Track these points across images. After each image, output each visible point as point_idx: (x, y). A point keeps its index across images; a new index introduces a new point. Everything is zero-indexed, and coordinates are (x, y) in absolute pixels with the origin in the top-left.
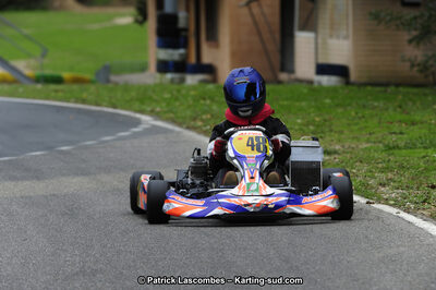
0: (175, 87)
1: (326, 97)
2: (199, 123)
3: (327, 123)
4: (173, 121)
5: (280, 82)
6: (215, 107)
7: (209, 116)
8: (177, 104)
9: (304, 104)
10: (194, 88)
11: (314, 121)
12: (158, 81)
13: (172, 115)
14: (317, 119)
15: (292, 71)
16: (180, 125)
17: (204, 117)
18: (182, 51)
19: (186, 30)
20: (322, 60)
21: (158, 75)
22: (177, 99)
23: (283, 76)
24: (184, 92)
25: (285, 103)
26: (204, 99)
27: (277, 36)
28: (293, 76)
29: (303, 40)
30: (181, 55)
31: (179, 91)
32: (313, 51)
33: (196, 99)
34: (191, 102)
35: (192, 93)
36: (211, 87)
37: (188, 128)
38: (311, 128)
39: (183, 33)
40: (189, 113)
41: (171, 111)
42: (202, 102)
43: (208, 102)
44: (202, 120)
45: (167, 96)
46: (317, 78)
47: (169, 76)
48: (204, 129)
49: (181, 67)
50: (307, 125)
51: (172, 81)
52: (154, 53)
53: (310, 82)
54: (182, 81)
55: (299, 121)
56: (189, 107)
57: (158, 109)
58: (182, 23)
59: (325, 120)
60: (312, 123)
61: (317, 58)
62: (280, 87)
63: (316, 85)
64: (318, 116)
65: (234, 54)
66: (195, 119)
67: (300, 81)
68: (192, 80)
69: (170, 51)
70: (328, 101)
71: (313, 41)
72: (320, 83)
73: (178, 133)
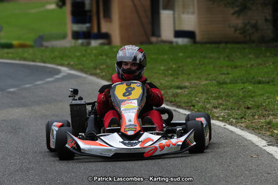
0: (84, 48)
1: (180, 52)
2: (98, 71)
3: (181, 69)
4: (81, 70)
5: (151, 43)
6: (108, 61)
7: (104, 66)
8: (84, 59)
9: (166, 57)
10: (96, 48)
11: (172, 67)
12: (73, 44)
13: (81, 67)
14: (174, 66)
15: (159, 36)
16: (86, 73)
17: (102, 67)
18: (88, 25)
19: (90, 11)
20: (178, 28)
21: (73, 41)
22: (84, 56)
23: (154, 39)
24: (89, 51)
25: (154, 56)
26: (102, 55)
27: (149, 14)
28: (159, 39)
29: (166, 16)
30: (87, 27)
31: (86, 51)
32: (172, 22)
33: (96, 56)
34: (93, 58)
35: (94, 52)
36: (106, 47)
37: (91, 74)
38: (170, 72)
39: (88, 14)
40: (92, 65)
41: (80, 64)
42: (100, 57)
43: (104, 57)
44: (100, 69)
45: (78, 54)
46: (175, 40)
47: (80, 41)
48: (101, 75)
49: (87, 35)
50: (167, 70)
51: (82, 44)
52: (71, 27)
53: (171, 43)
54: (89, 44)
55: (162, 68)
56: (92, 61)
57: (72, 63)
58: (87, 7)
59: (179, 67)
60: (171, 69)
61: (174, 27)
62: (151, 46)
63: (174, 44)
64: (175, 64)
65: (121, 26)
66: (95, 69)
67: (164, 42)
68: (95, 43)
69: (80, 25)
70: (181, 54)
71: (172, 16)
72: (177, 43)
73: (85, 78)
